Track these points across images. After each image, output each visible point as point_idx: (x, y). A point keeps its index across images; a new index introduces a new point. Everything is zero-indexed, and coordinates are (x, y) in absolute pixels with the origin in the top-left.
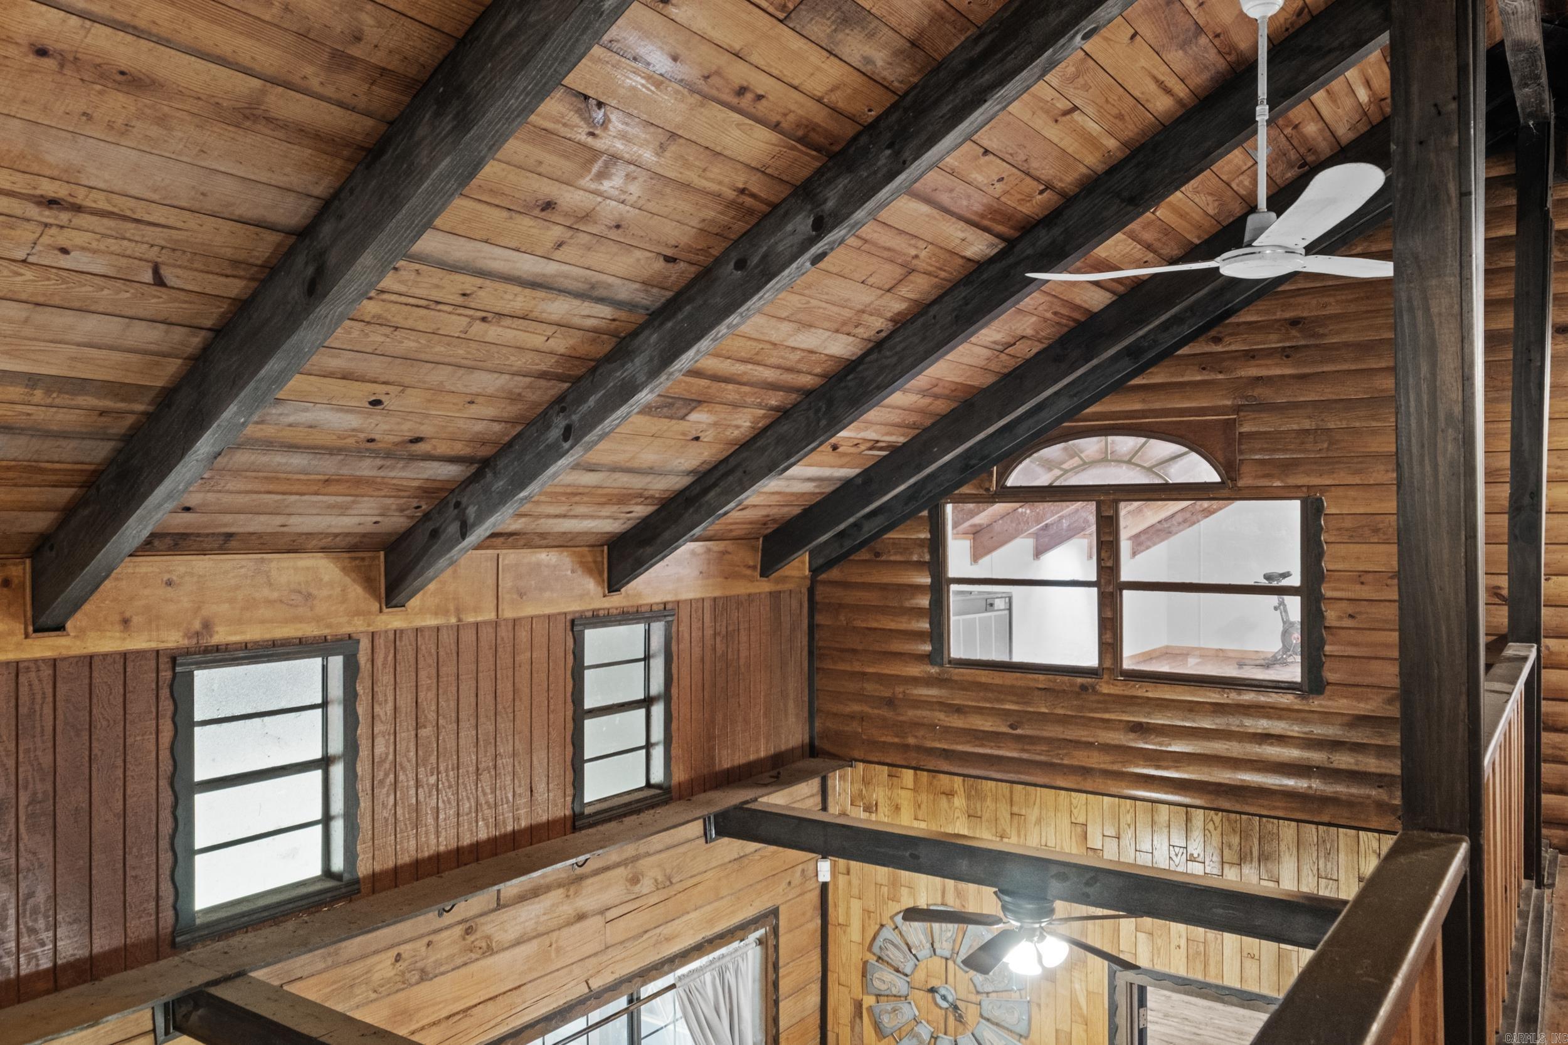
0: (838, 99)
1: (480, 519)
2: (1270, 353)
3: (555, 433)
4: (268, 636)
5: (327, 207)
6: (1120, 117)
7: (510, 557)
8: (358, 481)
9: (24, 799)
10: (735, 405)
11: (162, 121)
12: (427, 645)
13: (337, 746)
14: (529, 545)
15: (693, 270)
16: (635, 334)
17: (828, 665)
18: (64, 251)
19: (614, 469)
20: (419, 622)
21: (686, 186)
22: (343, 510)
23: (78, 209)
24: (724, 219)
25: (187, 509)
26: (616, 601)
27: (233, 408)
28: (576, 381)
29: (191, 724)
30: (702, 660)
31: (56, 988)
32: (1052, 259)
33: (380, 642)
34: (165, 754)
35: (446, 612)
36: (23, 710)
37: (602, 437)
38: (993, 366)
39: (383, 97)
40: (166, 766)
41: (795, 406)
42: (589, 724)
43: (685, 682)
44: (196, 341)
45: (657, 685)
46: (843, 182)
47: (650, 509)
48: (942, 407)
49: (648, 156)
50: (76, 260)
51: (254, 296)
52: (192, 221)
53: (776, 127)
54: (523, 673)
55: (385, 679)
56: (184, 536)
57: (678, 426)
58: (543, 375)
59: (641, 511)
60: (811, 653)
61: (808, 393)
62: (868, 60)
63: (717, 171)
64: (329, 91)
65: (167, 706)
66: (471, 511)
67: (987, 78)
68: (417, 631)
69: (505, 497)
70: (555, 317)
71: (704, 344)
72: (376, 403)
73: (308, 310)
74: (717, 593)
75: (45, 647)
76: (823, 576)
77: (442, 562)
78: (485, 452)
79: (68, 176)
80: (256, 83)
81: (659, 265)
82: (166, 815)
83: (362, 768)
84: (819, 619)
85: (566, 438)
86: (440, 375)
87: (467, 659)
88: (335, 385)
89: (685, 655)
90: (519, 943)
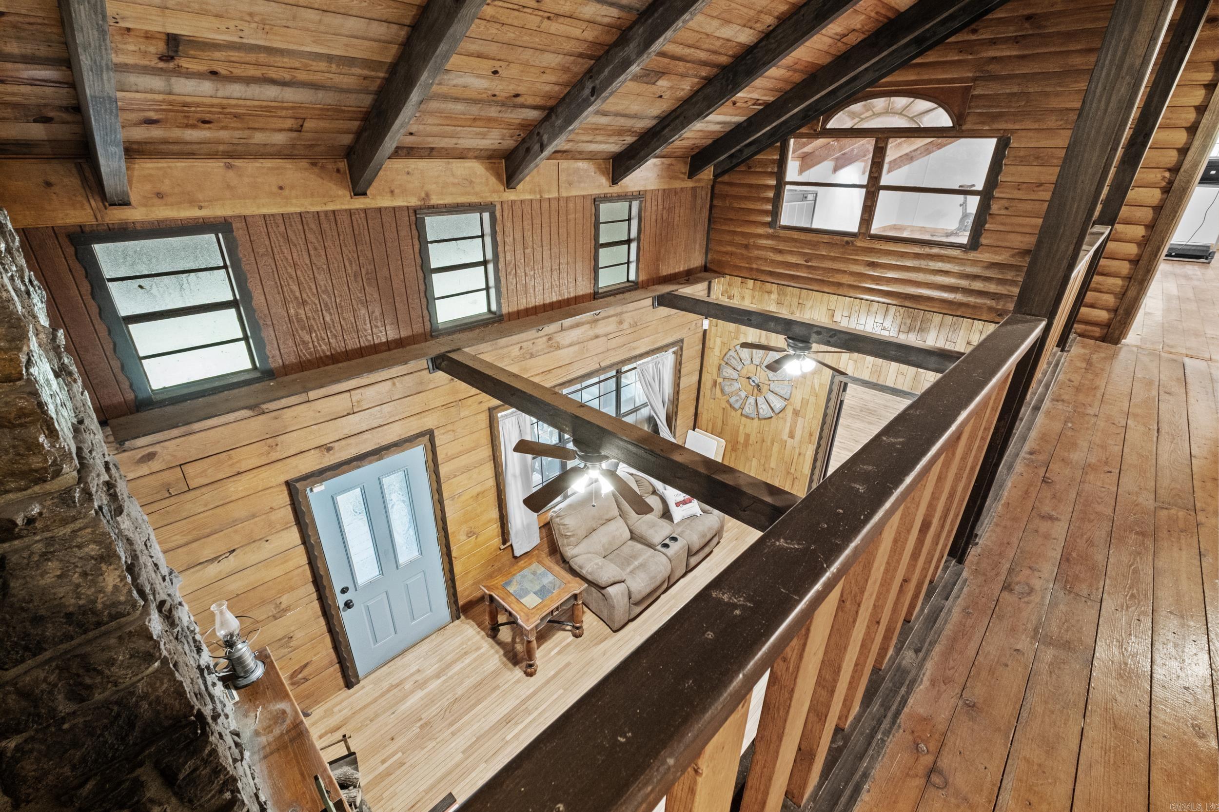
1: (551, 140)
2: (1006, 40)
3: (587, 91)
4: (455, 201)
7: (565, 164)
8: (490, 120)
9: (363, 272)
10: (682, 76)
12: (527, 208)
13: (489, 256)
14: (573, 158)
16: (630, 28)
17: (718, 227)
19: (617, 114)
20: (523, 197)
22: (484, 136)
25: (411, 134)
26: (616, 189)
27: (425, 75)
28: (598, 59)
29: (427, 243)
30: (656, 221)
31: (389, 350)
33: (505, 206)
34: (417, 255)
35: (535, 193)
36: (356, 232)
37: (611, 94)
38: (832, 50)
40: (419, 261)
41: (716, 76)
42: (602, 251)
43: (647, 232)
44: (403, 33)
45: (634, 233)
47: (635, 139)
48: (798, 78)
54: (571, 224)
55: (509, 225)
56: (412, 148)
57: (651, 88)
58: (581, 55)
59: (630, 139)
60: (709, 220)
61: (723, 68)
65: (415, 232)
66: (545, 138)
68: (522, 201)
69: (562, 129)
70: (587, 17)
71: (669, 34)
72: (495, 72)
74: (666, 187)
75: (359, 203)
76: (720, 179)
77: (532, 165)
78: (551, 103)
82: (421, 282)
83: (501, 266)
84: (715, 202)
85: (592, 95)
86: (527, 55)
87: (546, 215)
88: (474, 61)
89: (648, 218)
90: (570, 345)
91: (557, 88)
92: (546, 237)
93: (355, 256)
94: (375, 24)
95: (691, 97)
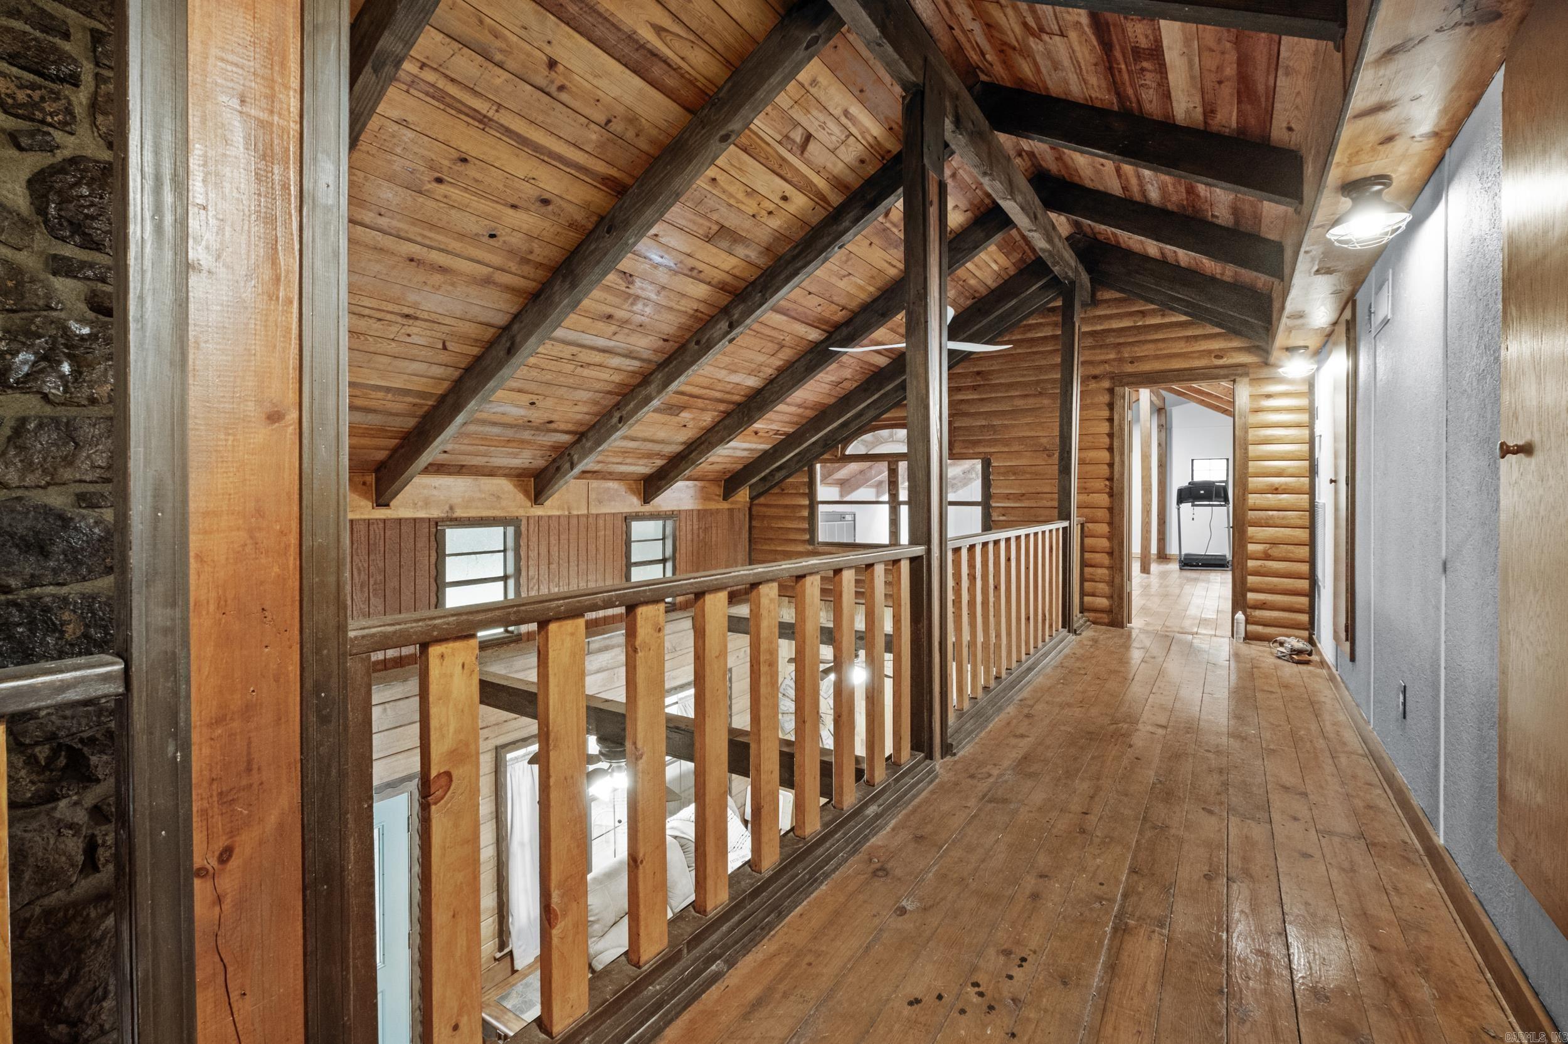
0: (736, 272)
1: (580, 460)
2: (967, 388)
3: (615, 420)
4: (479, 515)
5: (516, 317)
6: (872, 277)
7: (594, 484)
8: (523, 442)
9: (372, 582)
10: (703, 410)
11: (453, 284)
12: (554, 524)
13: (511, 570)
14: (604, 478)
15: (676, 346)
16: (651, 374)
17: (759, 547)
18: (409, 335)
19: (645, 440)
20: (550, 513)
21: (671, 309)
22: (515, 456)
23: (416, 318)
24: (689, 322)
25: (445, 452)
26: (647, 508)
27: (473, 402)
28: (624, 395)
29: (445, 555)
30: (692, 540)
31: (386, 669)
32: (849, 341)
33: (531, 521)
34: (433, 567)
35: (563, 509)
36: (371, 542)
37: (636, 422)
38: (833, 393)
39: (541, 274)
40: (433, 573)
41: (733, 411)
42: (633, 569)
43: (683, 551)
44: (457, 374)
45: (669, 552)
46: (741, 307)
47: (665, 462)
48: (810, 414)
49: (653, 296)
50: (414, 339)
51: (483, 354)
52: (461, 323)
53: (709, 283)
54: (601, 541)
55: (534, 539)
56: (442, 465)
57: (675, 419)
58: (609, 393)
59: (659, 463)
60: (750, 541)
61: (739, 404)
62: (747, 256)
63: (683, 302)
64: (519, 272)
65: (433, 544)
66: (576, 457)
67: (800, 264)
68: (549, 517)
69: (591, 450)
70: (614, 366)
71: (682, 378)
72: (533, 404)
73: (507, 361)
74: (700, 507)
75: (381, 513)
76: (756, 502)
77: (562, 482)
78: (582, 429)
79: (415, 305)
80: (491, 270)
81: (661, 343)
82: (433, 595)
83: (523, 580)
84: (754, 523)
85: (620, 422)
86: (562, 391)
87: (573, 531)
88: (515, 395)
89: (683, 537)
90: (598, 671)
91: (587, 417)
92: (573, 552)
93: (366, 565)
94: (434, 367)
95: (713, 427)
